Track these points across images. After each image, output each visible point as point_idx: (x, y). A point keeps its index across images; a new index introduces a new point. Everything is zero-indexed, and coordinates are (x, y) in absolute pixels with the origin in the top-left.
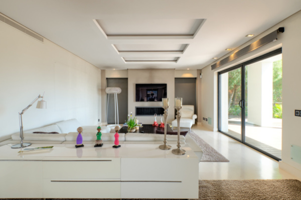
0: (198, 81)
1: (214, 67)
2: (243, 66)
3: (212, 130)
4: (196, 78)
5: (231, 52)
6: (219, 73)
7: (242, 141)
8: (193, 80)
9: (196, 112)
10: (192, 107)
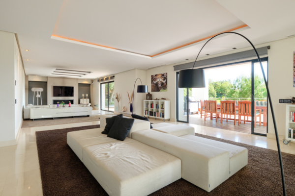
0: (91, 86)
1: (99, 81)
2: (108, 83)
3: (98, 110)
4: (90, 84)
5: (104, 77)
6: (101, 84)
7: (108, 111)
8: (89, 85)
9: (90, 102)
10: (88, 100)
